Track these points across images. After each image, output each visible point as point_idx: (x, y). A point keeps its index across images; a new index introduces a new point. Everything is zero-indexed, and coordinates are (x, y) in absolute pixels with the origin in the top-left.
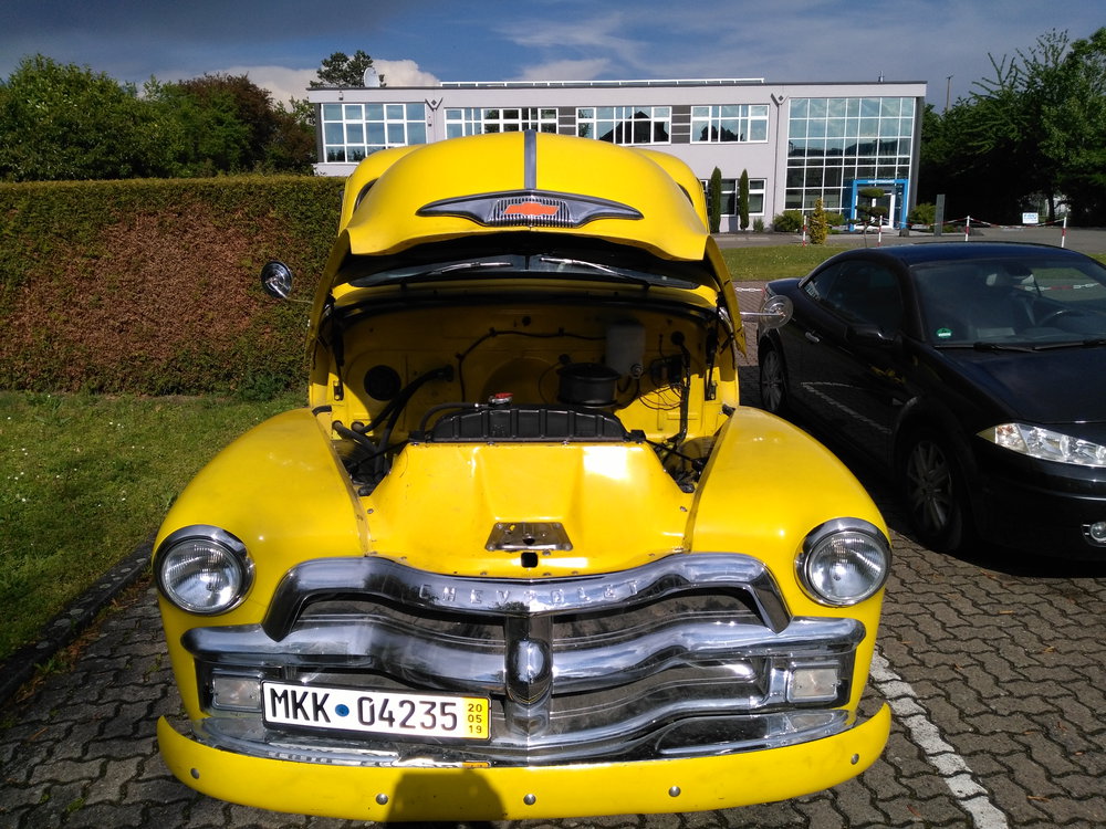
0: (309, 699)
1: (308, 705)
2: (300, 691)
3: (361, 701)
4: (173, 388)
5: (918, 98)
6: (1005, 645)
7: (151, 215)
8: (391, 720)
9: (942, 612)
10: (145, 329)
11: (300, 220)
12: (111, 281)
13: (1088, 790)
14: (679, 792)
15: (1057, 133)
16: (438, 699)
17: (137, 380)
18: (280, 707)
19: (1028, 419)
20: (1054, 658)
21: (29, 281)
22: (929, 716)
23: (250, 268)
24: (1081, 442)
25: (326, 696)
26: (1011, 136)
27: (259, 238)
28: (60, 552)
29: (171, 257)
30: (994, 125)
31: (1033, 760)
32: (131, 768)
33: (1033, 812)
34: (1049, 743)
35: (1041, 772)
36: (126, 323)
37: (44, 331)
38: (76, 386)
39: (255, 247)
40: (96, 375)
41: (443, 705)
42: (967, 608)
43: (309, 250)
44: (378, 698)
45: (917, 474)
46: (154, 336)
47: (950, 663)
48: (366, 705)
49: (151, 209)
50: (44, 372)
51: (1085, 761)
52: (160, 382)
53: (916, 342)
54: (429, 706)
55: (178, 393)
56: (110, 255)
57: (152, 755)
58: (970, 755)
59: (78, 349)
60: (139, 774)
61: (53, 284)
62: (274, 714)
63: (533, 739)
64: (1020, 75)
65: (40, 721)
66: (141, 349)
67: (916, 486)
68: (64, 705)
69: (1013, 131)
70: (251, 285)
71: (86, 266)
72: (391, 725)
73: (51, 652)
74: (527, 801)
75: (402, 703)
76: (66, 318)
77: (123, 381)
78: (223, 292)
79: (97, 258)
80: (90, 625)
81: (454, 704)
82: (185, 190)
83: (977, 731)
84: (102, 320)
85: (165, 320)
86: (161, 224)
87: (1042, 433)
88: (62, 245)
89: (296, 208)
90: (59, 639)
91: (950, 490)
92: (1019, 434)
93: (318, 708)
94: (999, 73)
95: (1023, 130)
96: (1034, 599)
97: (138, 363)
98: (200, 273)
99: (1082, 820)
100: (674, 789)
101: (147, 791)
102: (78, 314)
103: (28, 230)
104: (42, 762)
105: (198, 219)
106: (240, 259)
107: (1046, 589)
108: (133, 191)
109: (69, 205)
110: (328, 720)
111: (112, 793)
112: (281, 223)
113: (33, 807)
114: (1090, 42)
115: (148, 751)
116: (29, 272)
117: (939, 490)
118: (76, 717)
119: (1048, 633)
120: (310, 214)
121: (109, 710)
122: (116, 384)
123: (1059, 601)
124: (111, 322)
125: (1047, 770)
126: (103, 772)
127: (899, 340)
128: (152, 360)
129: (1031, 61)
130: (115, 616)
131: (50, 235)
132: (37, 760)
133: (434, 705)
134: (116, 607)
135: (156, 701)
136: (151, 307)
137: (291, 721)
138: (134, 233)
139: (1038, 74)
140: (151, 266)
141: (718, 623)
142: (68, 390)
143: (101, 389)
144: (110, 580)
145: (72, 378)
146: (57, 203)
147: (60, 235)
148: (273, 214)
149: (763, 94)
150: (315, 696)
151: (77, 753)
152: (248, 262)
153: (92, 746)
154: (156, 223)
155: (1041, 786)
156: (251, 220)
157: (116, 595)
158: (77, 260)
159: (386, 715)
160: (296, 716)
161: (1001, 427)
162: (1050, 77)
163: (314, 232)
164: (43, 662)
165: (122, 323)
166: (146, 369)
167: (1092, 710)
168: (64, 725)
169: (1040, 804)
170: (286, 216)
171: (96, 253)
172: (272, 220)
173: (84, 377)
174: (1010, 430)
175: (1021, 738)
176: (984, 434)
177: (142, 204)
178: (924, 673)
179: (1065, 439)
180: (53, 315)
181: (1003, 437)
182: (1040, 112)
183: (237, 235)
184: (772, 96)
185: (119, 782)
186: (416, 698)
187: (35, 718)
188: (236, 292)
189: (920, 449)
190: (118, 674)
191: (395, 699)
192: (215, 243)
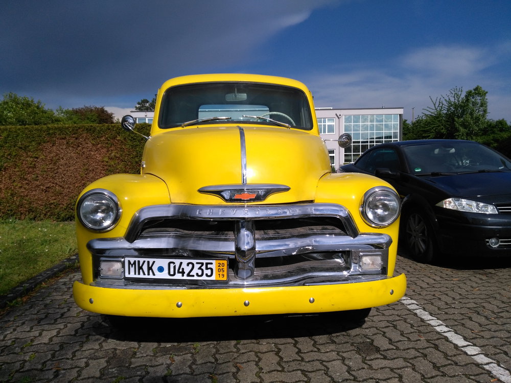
0: (146, 264)
1: (145, 268)
2: (142, 260)
3: (170, 263)
4: (68, 218)
5: (400, 115)
6: (456, 289)
7: (63, 139)
8: (183, 273)
9: (426, 280)
10: (57, 190)
11: (131, 141)
12: (43, 168)
13: (497, 329)
14: (314, 300)
15: (462, 129)
16: (205, 261)
17: (52, 214)
18: (132, 269)
19: (458, 196)
20: (479, 292)
21: (5, 169)
22: (424, 309)
23: (107, 162)
24: (481, 204)
25: (154, 262)
26: (442, 131)
27: (112, 149)
28: (17, 268)
29: (71, 157)
30: (434, 127)
31: (472, 321)
32: (54, 333)
33: (474, 335)
34: (479, 316)
35: (477, 324)
36: (49, 187)
37: (10, 192)
38: (23, 217)
39: (110, 152)
40: (33, 212)
41: (207, 264)
42: (438, 278)
43: (135, 153)
44: (177, 262)
45: (411, 231)
46: (61, 193)
47: (433, 294)
48: (172, 265)
49: (63, 136)
50: (8, 211)
51: (496, 321)
52: (62, 215)
53: (406, 174)
54: (201, 265)
55: (71, 221)
56: (43, 157)
57: (64, 328)
58: (444, 320)
59: (25, 200)
60: (58, 334)
61: (17, 169)
62: (129, 273)
63: (247, 282)
64: (443, 106)
65: (9, 321)
66: (55, 199)
67: (410, 236)
68: (21, 315)
69: (442, 129)
70: (107, 169)
71: (32, 161)
72: (183, 276)
73: (15, 298)
74: (246, 305)
75: (188, 264)
76: (20, 185)
77: (45, 215)
78: (94, 173)
79: (37, 158)
80: (32, 291)
81: (212, 264)
82: (79, 128)
83: (446, 313)
84: (38, 186)
85: (67, 186)
86: (67, 143)
87: (464, 202)
88: (22, 152)
89: (129, 135)
90: (18, 294)
91: (426, 235)
92: (454, 203)
93: (150, 268)
94: (435, 105)
95: (447, 129)
96: (468, 276)
97: (53, 206)
98: (84, 165)
99: (497, 337)
100: (312, 299)
101: (62, 340)
102: (27, 184)
103: (7, 145)
104: (11, 333)
105: (85, 140)
106: (103, 158)
107: (473, 273)
108: (56, 129)
109: (26, 135)
110: (154, 275)
111: (46, 340)
112: (122, 142)
113: (7, 346)
114: (473, 91)
115: (62, 327)
116: (5, 165)
117: (421, 234)
118: (27, 319)
119: (474, 285)
120: (135, 138)
121: (43, 316)
122: (42, 216)
123: (478, 276)
124: (42, 187)
125: (479, 324)
126: (40, 334)
127: (398, 174)
128: (60, 204)
129: (448, 100)
130: (44, 288)
131: (16, 148)
132: (9, 332)
133: (202, 264)
134: (44, 285)
135: (65, 313)
136: (61, 180)
137: (137, 276)
138: (54, 147)
139: (452, 105)
140: (62, 162)
141: (328, 236)
142: (19, 220)
143: (34, 219)
144: (42, 276)
145: (22, 214)
146: (21, 133)
147: (21, 148)
148: (119, 138)
149: (332, 113)
150: (148, 262)
151: (28, 329)
152: (106, 159)
153: (34, 328)
154: (65, 143)
155: (477, 329)
156: (109, 140)
157: (44, 280)
158: (28, 159)
159: (181, 270)
160: (139, 274)
161: (445, 201)
162: (456, 106)
163: (137, 145)
164: (11, 301)
165: (47, 188)
166: (56, 209)
167: (497, 306)
168: (21, 322)
169: (478, 333)
170: (125, 139)
171: (37, 156)
172: (118, 140)
173: (27, 213)
174: (450, 202)
175: (466, 315)
176: (438, 205)
177: (60, 134)
178: (420, 297)
179: (474, 204)
180: (15, 184)
181: (447, 205)
182: (454, 120)
183: (102, 148)
184: (336, 114)
185: (48, 337)
186: (194, 261)
187: (7, 320)
188: (100, 173)
189: (411, 218)
190: (46, 305)
191: (185, 262)
192: (92, 151)
